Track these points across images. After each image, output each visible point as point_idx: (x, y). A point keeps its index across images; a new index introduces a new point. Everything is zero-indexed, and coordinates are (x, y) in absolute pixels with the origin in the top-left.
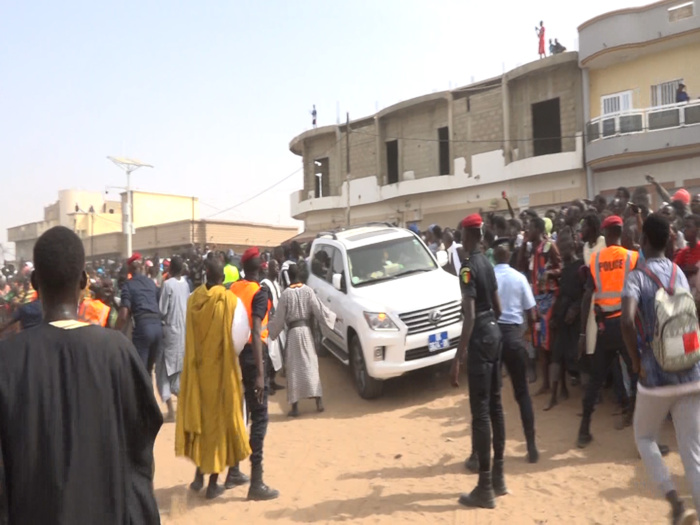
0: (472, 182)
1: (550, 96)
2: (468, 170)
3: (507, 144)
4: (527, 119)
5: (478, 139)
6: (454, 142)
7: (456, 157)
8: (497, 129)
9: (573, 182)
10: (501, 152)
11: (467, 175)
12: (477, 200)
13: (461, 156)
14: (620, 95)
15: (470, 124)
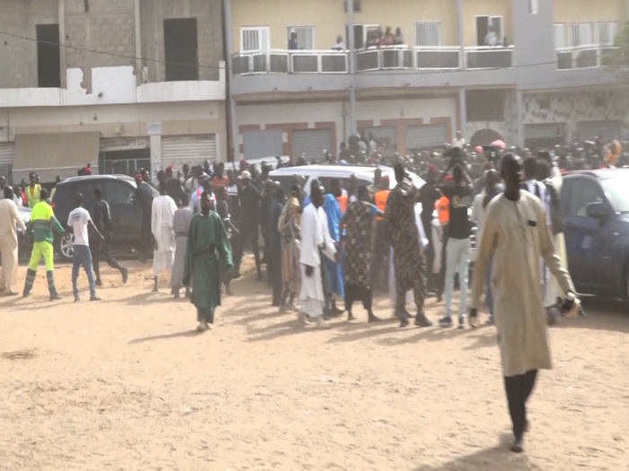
0: (91, 99)
1: (187, 15)
2: (87, 84)
3: (139, 62)
4: (158, 35)
5: (101, 49)
6: (66, 47)
7: (69, 66)
8: (126, 41)
9: (211, 114)
10: (131, 68)
11: (85, 90)
12: (94, 122)
13: (75, 66)
14: (260, 29)
15: (88, 29)
